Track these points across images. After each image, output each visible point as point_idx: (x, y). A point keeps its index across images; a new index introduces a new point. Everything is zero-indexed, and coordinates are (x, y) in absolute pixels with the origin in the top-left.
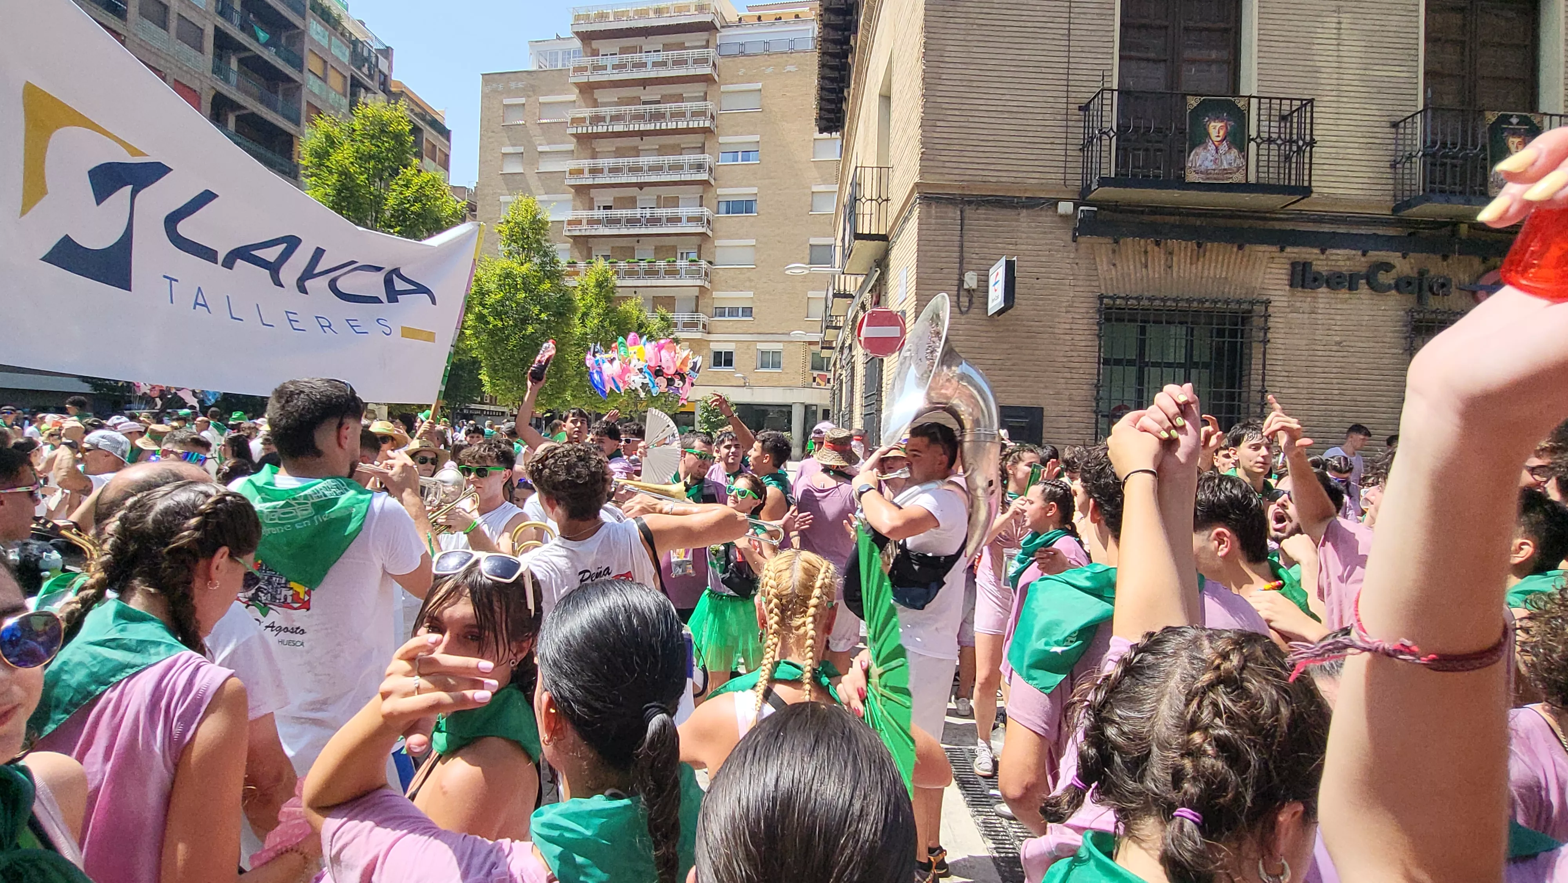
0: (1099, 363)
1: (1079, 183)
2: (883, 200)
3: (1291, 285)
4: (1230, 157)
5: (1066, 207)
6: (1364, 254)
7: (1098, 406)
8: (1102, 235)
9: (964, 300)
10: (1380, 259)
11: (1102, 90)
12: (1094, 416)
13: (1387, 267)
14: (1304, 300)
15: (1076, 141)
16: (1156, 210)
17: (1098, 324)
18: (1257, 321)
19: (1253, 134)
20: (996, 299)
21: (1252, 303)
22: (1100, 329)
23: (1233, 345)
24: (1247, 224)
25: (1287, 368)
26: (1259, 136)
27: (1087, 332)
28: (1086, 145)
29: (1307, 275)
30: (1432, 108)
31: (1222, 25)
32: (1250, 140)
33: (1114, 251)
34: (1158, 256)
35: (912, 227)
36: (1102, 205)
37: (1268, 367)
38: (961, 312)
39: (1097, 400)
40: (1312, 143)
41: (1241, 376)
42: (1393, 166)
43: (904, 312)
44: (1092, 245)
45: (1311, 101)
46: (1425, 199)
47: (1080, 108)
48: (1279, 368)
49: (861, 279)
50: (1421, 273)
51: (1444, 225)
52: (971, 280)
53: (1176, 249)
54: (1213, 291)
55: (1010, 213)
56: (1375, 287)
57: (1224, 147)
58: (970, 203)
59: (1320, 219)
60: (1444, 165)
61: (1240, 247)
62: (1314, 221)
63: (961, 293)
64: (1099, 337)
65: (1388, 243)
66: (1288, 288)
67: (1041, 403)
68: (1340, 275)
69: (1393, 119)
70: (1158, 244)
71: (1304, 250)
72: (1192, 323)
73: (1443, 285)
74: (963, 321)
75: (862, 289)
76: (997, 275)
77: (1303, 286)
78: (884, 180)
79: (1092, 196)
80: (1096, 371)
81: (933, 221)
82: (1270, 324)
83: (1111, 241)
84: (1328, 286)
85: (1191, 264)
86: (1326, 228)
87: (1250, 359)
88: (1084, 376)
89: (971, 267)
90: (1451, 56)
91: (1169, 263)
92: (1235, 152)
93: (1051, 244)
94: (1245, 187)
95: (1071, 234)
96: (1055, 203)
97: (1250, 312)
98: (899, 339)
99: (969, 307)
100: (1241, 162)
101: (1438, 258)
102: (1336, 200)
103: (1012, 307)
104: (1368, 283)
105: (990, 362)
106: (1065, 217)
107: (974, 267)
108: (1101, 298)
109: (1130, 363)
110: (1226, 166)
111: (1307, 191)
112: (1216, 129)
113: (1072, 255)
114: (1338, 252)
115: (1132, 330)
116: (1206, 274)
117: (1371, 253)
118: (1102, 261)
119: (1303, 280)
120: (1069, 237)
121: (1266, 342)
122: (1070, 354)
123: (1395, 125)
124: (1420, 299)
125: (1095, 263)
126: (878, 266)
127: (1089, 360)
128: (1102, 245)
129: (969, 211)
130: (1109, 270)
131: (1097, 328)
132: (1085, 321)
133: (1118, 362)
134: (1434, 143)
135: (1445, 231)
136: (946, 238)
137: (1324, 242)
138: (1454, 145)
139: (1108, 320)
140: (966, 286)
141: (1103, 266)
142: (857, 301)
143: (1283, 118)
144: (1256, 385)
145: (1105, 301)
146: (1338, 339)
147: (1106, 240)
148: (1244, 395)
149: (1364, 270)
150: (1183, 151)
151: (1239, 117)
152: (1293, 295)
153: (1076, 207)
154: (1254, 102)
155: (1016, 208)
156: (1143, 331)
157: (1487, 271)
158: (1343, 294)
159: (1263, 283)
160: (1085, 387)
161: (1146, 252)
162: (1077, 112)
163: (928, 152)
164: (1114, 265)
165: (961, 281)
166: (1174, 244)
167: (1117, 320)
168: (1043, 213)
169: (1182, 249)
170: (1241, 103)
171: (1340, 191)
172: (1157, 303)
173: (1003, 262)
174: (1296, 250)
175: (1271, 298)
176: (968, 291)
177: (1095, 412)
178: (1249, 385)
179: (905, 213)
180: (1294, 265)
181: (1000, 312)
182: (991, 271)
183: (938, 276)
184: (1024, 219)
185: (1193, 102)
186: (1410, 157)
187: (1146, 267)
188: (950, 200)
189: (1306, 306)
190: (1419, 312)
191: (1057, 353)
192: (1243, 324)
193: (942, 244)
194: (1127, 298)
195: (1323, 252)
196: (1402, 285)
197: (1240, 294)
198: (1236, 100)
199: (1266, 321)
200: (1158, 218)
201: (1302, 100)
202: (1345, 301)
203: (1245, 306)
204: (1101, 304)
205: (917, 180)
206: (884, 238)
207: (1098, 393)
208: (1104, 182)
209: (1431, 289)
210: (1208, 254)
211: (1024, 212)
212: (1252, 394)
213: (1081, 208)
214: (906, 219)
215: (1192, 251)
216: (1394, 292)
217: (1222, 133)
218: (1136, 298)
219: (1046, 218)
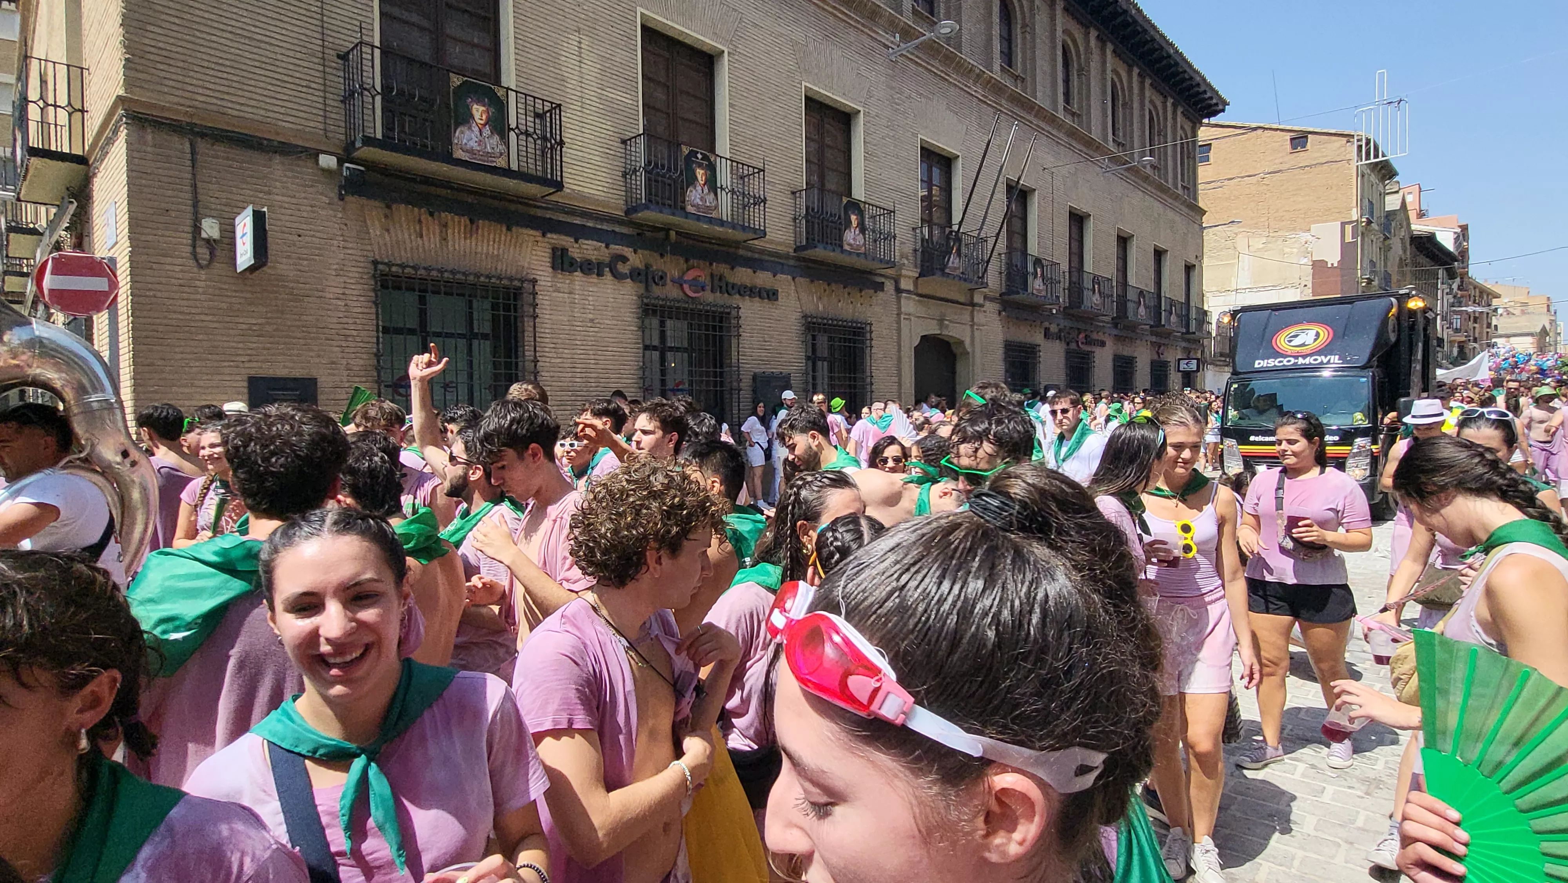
0: (377, 331)
1: (343, 137)
2: (77, 110)
3: (553, 268)
4: (493, 143)
5: (328, 161)
6: (607, 247)
7: (379, 376)
8: (371, 196)
9: (203, 252)
10: (618, 252)
11: (361, 43)
12: (376, 386)
13: (624, 259)
14: (564, 281)
15: (336, 91)
16: (427, 180)
17: (374, 290)
18: (527, 298)
19: (513, 125)
20: (245, 255)
21: (522, 281)
22: (377, 296)
23: (507, 319)
24: (513, 207)
25: (555, 341)
26: (517, 127)
27: (362, 299)
28: (348, 97)
29: (565, 259)
30: (649, 133)
31: (482, 13)
32: (510, 129)
33: (386, 216)
34: (432, 228)
35: (119, 151)
36: (371, 166)
37: (538, 339)
38: (200, 267)
39: (378, 369)
40: (561, 143)
41: (516, 346)
42: (624, 175)
43: (113, 260)
44: (362, 206)
45: (559, 106)
46: (646, 207)
47: (339, 56)
48: (547, 340)
49: (53, 210)
50: (647, 267)
51: (659, 229)
52: (210, 228)
53: (450, 223)
54: (486, 266)
55: (256, 156)
56: (618, 276)
57: (487, 131)
58: (203, 135)
59: (572, 212)
60: (657, 181)
61: (509, 229)
62: (567, 213)
63: (199, 243)
64: (376, 305)
65: (623, 239)
66: (550, 270)
67: (314, 373)
68: (589, 262)
69: (622, 137)
70: (431, 214)
71: (563, 237)
72: (470, 296)
73: (662, 278)
74: (204, 277)
75: (52, 225)
76: (244, 226)
77: (562, 270)
78: (76, 85)
79: (356, 154)
80: (375, 340)
81: (149, 149)
82: (537, 301)
83: (383, 206)
84: (582, 271)
85: (465, 238)
86: (578, 221)
87: (523, 331)
88: (361, 344)
89: (207, 212)
90: (660, 95)
91: (444, 234)
92: (496, 138)
93: (313, 199)
94: (507, 172)
95: (336, 191)
96: (314, 155)
97: (520, 288)
98: (106, 294)
99: (211, 260)
100: (502, 148)
101: (657, 256)
102: (583, 197)
103: (264, 264)
104: (611, 271)
105: (244, 326)
106: (327, 172)
107: (214, 213)
108: (375, 263)
109: (412, 332)
110: (489, 149)
111: (559, 186)
112: (479, 112)
113: (340, 215)
114: (590, 242)
115: (411, 299)
116: (479, 250)
117: (612, 246)
118: (373, 225)
119: (562, 263)
120: (334, 195)
121: (535, 317)
122: (344, 320)
123: (624, 142)
124: (647, 289)
125: (366, 226)
126: (74, 195)
127: (367, 328)
128: (374, 210)
129: (202, 146)
130: (381, 236)
131: (373, 294)
132: (359, 287)
133: (398, 331)
134: (650, 163)
135: (661, 235)
136: (171, 173)
137: (579, 233)
138: (663, 166)
139: (384, 286)
140: (204, 235)
141: (375, 231)
142: (48, 240)
143: (537, 115)
144: (529, 354)
145: (380, 267)
146: (591, 316)
147: (377, 203)
148: (520, 364)
149: (607, 260)
150: (449, 126)
151: (499, 107)
152: (554, 277)
153: (340, 162)
154: (512, 95)
155: (268, 152)
156: (422, 300)
157: (688, 270)
158: (594, 279)
159: (529, 263)
160: (364, 356)
161: (420, 221)
162: (335, 59)
163: (137, 60)
164: (388, 230)
165: (197, 229)
166: (446, 216)
167: (394, 288)
168: (300, 162)
169: (457, 224)
170: (501, 93)
171: (586, 190)
172: (434, 273)
173: (249, 211)
174: (555, 236)
175: (538, 277)
176: (208, 241)
177: (377, 382)
178: (524, 355)
179: (108, 133)
180: (554, 250)
181: (251, 269)
182: (237, 220)
183: (162, 219)
184: (278, 166)
185: (456, 80)
186: (635, 171)
187: (421, 236)
188: (176, 127)
189: (565, 287)
190: (647, 298)
191: (329, 320)
192: (515, 299)
193: (165, 179)
194: (403, 266)
195: (576, 241)
196: (635, 275)
197: (512, 271)
198: (496, 88)
199: (534, 298)
200: (432, 189)
201: (552, 103)
202: (595, 284)
203: (517, 283)
204: (376, 270)
205: (121, 92)
206: (81, 160)
207: (378, 361)
208: (369, 141)
209: (653, 278)
210: (480, 231)
211: (277, 159)
212: (527, 364)
213: (347, 165)
214: (110, 141)
215: (465, 226)
216: (629, 280)
217: (484, 117)
218: (412, 267)
219: (306, 169)
